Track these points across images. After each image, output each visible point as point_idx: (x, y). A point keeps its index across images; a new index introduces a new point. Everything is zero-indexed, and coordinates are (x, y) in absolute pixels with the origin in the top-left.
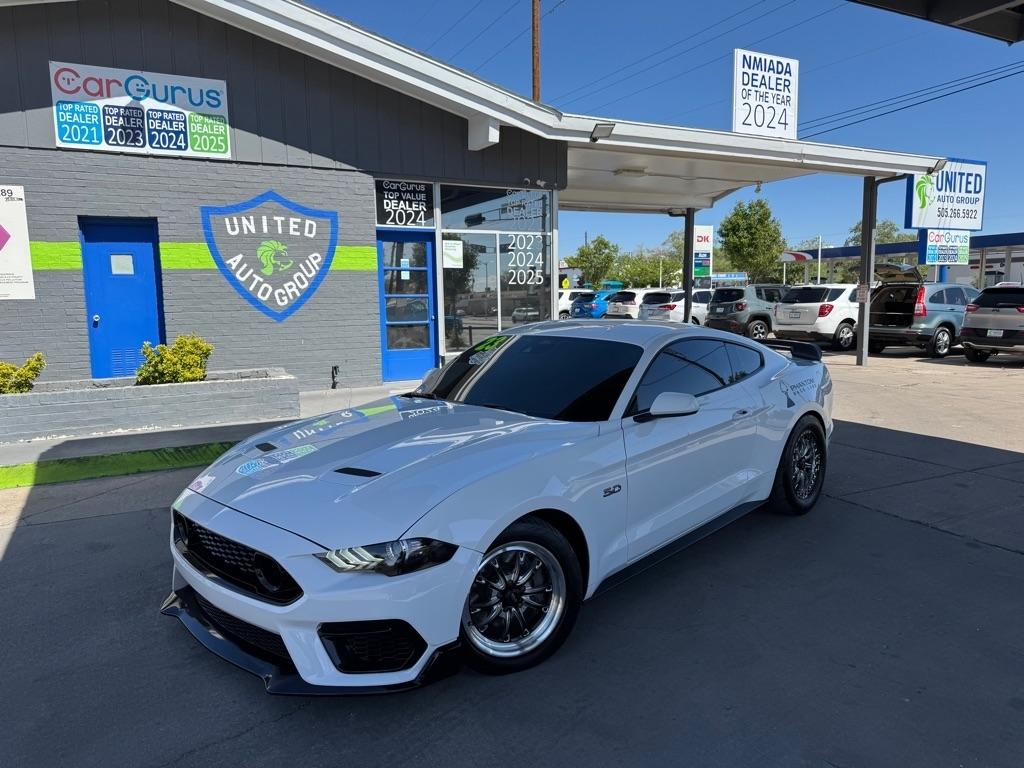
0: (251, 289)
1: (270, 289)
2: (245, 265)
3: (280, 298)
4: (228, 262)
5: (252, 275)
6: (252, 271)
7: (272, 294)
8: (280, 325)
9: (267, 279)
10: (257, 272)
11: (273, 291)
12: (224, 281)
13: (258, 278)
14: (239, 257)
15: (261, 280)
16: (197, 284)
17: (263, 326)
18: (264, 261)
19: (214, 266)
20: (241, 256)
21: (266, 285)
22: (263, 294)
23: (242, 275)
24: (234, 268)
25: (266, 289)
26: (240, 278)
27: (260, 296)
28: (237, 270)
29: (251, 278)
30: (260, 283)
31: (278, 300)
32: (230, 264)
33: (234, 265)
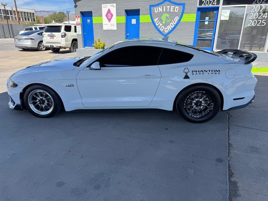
0: (159, 27)
2: (158, 21)
4: (154, 20)
6: (160, 22)
10: (161, 23)
12: (153, 25)
13: (161, 24)
14: (157, 19)
16: (147, 26)
18: (163, 20)
19: (151, 21)
20: (157, 18)
21: (163, 26)
22: (162, 29)
23: (157, 24)
24: (155, 22)
25: (163, 28)
26: (157, 25)
27: (161, 30)
28: (156, 22)
29: (159, 25)
30: (161, 26)
31: (165, 31)
32: (155, 21)
33: (156, 21)
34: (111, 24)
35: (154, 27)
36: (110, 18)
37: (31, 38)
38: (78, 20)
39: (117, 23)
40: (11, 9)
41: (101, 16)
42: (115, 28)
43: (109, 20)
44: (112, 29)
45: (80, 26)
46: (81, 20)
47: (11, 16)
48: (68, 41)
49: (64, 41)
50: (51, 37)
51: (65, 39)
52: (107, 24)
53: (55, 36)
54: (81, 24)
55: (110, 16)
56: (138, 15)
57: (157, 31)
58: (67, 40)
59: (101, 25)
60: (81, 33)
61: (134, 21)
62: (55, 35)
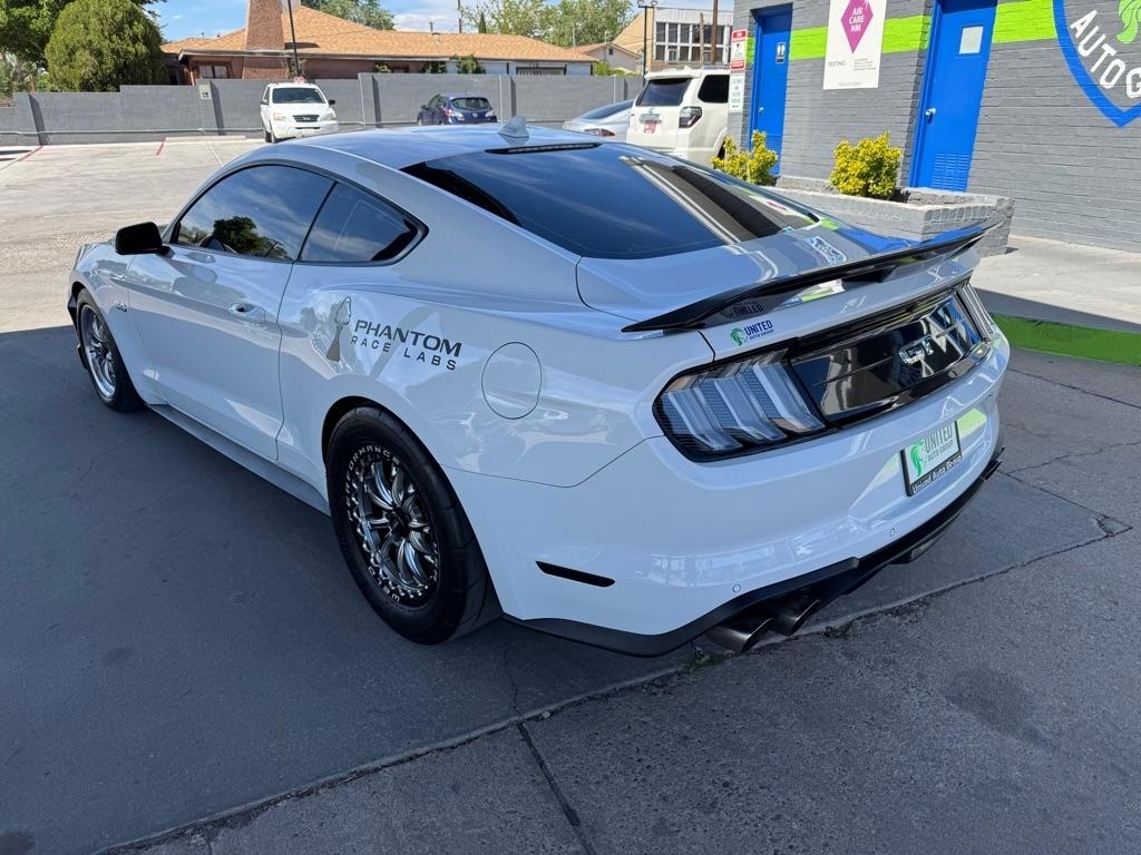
0: (1093, 70)
1: (1123, 68)
2: (1097, 28)
3: (1134, 84)
4: (1072, 26)
5: (1102, 44)
6: (1103, 37)
7: (1123, 77)
8: (1120, 132)
9: (1122, 52)
10: (1111, 40)
11: (1126, 72)
12: (1061, 57)
13: (1109, 50)
14: (1089, 18)
15: (1113, 52)
16: (1026, 64)
17: (1093, 132)
18: (1126, 19)
19: (1054, 35)
20: (1094, 13)
21: (1117, 62)
22: (1109, 79)
23: (1087, 47)
24: (1078, 35)
25: (1116, 69)
26: (1083, 52)
27: (1102, 82)
28: (1081, 39)
29: (1099, 51)
30: (1109, 59)
31: (1129, 88)
32: (1075, 29)
33: (1081, 30)
34: (857, 62)
35: (1066, 70)
36: (858, 28)
37: (603, 130)
38: (740, 51)
39: (882, 55)
40: (697, 21)
41: (825, 23)
42: (871, 80)
43: (854, 40)
44: (859, 83)
45: (742, 77)
46: (749, 50)
47: (670, 47)
48: (707, 141)
49: (687, 141)
50: (647, 126)
51: (691, 134)
52: (840, 63)
53: (660, 122)
54: (748, 64)
55: (861, 19)
56: (986, 6)
57: (1080, 92)
58: (702, 138)
59: (818, 66)
60: (740, 108)
61: (971, 40)
62: (660, 118)
